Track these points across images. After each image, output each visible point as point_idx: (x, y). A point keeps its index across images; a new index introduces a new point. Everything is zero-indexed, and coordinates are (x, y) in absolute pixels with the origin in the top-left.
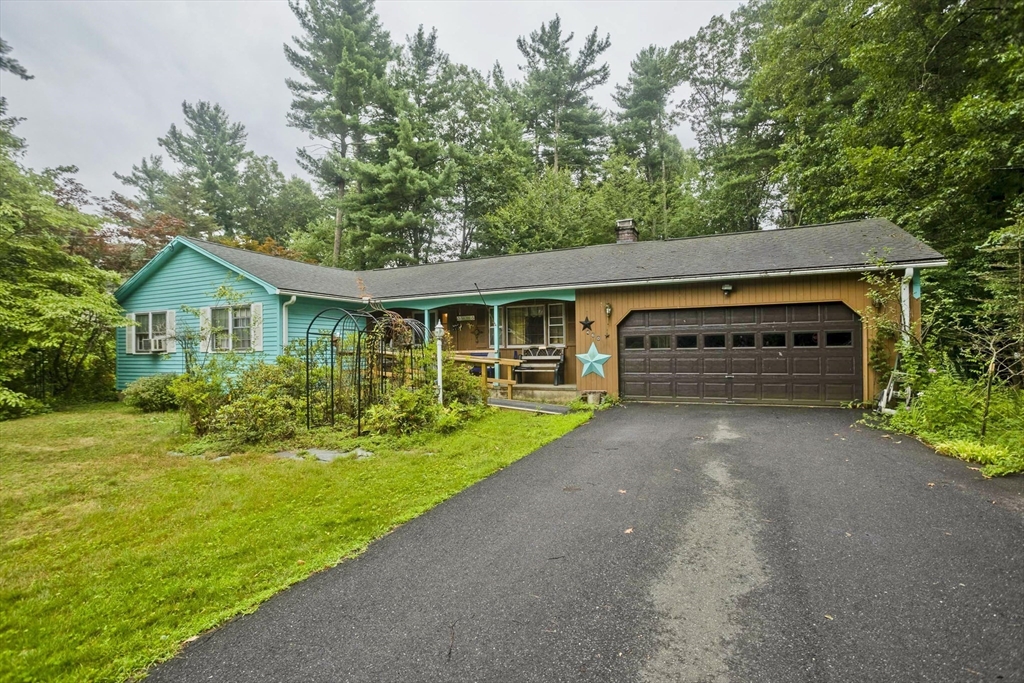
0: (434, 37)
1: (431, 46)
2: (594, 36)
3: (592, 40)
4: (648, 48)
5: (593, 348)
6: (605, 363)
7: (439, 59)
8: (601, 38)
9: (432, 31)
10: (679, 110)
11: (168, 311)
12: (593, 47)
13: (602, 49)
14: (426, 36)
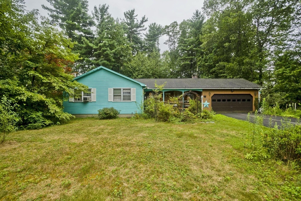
0: (107, 8)
1: (106, 10)
2: (144, 17)
3: (144, 18)
4: (154, 23)
5: (206, 102)
6: (209, 105)
7: (108, 14)
8: (146, 18)
9: (108, 6)
10: (166, 42)
11: (92, 89)
12: (144, 20)
13: (146, 21)
14: (106, 8)
